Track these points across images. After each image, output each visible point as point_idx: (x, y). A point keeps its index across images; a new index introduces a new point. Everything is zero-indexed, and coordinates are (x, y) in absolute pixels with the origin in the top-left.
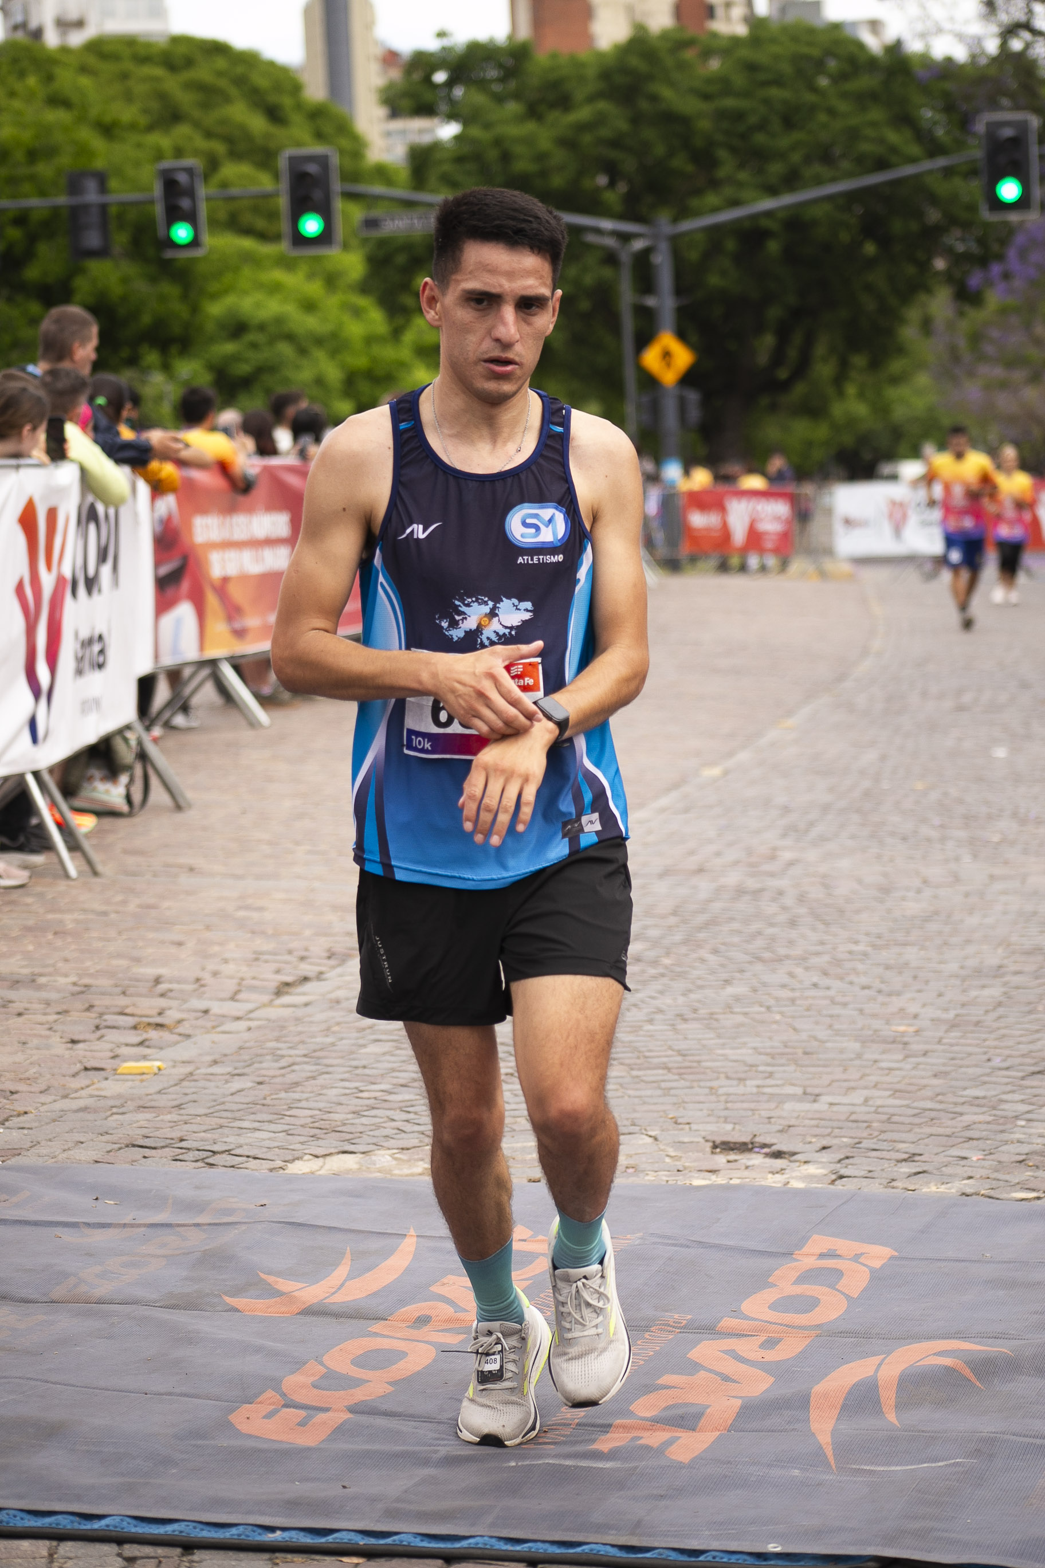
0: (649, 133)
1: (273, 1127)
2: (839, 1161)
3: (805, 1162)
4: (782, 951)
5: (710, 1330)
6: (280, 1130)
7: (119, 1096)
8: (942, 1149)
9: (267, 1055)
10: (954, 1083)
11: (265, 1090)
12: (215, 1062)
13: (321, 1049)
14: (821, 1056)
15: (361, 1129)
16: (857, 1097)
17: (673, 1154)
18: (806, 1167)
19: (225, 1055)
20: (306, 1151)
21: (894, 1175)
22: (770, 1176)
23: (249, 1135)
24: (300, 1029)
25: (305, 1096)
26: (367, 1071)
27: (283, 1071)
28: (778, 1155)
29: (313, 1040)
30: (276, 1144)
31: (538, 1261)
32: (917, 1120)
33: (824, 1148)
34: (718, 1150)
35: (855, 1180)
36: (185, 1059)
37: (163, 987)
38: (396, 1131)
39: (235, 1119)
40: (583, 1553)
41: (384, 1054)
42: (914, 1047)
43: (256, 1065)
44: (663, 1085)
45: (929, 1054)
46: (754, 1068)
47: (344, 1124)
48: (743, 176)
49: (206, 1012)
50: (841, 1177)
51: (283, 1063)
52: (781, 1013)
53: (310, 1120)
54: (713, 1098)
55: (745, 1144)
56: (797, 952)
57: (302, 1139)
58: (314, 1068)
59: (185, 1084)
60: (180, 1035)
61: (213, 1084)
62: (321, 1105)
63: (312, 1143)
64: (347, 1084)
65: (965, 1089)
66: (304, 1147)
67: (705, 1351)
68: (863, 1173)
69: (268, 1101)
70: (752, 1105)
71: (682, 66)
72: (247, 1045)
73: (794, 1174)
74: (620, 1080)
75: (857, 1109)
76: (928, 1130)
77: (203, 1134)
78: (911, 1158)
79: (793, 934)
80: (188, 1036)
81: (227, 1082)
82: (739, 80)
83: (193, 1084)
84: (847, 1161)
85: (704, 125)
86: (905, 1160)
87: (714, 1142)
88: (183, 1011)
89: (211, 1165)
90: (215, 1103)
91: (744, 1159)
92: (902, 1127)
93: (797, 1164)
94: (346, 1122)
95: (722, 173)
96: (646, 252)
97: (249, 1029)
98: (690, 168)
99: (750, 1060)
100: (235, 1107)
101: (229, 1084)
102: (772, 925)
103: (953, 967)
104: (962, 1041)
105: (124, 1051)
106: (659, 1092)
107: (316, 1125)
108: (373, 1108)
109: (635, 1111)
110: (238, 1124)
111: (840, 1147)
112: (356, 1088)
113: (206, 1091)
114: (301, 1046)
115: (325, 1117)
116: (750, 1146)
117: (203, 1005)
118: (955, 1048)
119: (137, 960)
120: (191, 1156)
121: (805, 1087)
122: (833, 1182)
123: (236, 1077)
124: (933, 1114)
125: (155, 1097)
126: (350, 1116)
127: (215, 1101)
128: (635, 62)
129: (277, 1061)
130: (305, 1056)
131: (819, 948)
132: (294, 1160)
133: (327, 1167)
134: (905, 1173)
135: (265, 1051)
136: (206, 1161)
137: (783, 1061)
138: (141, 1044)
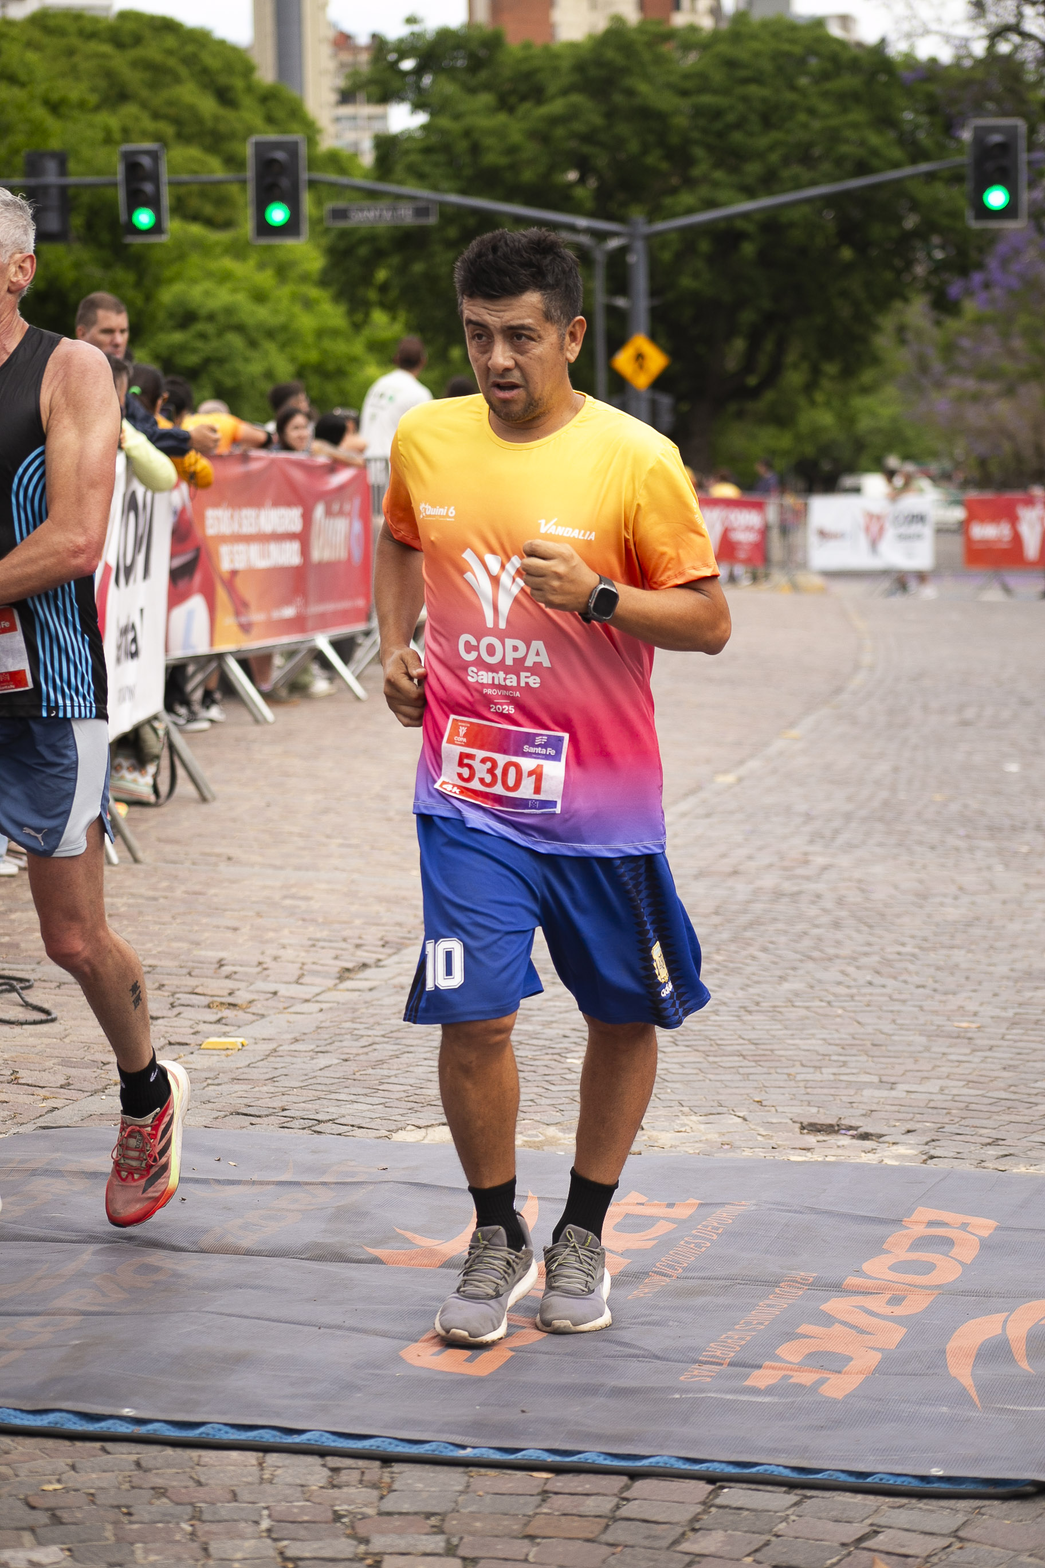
0: (623, 129)
1: (369, 1100)
2: (927, 1144)
3: (894, 1143)
4: (832, 951)
5: (837, 1288)
6: (378, 1103)
7: (210, 1069)
8: (1023, 1135)
9: (346, 1034)
10: (1023, 1076)
11: (352, 1066)
12: (297, 1040)
13: (398, 1031)
14: (889, 1048)
16: (933, 1086)
17: (764, 1133)
18: (895, 1147)
19: (305, 1034)
20: (408, 1122)
21: (983, 1157)
22: (863, 1154)
23: (348, 1106)
24: (371, 1011)
25: (393, 1073)
27: (365, 1050)
28: (865, 1136)
29: (388, 1022)
30: (378, 1115)
31: (659, 1224)
32: (994, 1109)
33: (909, 1131)
34: (805, 1131)
35: (946, 1160)
36: (264, 1037)
37: (227, 970)
39: (331, 1092)
40: (757, 1473)
42: (979, 1042)
43: (337, 1044)
44: (741, 1070)
45: (995, 1049)
46: (827, 1058)
48: (719, 175)
49: (275, 993)
50: (932, 1157)
51: (364, 1042)
52: (843, 1008)
53: (404, 1094)
54: (792, 1083)
55: (832, 1126)
56: (845, 952)
57: (401, 1111)
58: (396, 1047)
59: (271, 1059)
60: (254, 1014)
61: (299, 1060)
62: (412, 1081)
63: (412, 1115)
65: (1037, 1081)
66: (404, 1118)
67: (835, 1305)
68: (952, 1154)
69: (356, 1077)
70: (832, 1091)
71: (660, 60)
72: (323, 1025)
73: (886, 1154)
74: (698, 1065)
75: (933, 1097)
76: (1008, 1118)
77: (303, 1105)
78: (995, 1142)
79: (839, 935)
80: (263, 1016)
81: (312, 1059)
82: (718, 77)
83: (278, 1059)
84: (933, 1143)
85: (681, 121)
86: (989, 1144)
87: (801, 1123)
88: (252, 992)
89: (319, 1132)
90: (307, 1077)
91: (832, 1139)
92: (981, 1115)
93: (887, 1145)
95: (697, 172)
96: (623, 250)
97: (321, 1010)
98: (664, 166)
99: (823, 1049)
100: (328, 1081)
101: (315, 1061)
102: (817, 926)
103: (1003, 970)
104: (1025, 1038)
105: (203, 1027)
106: (739, 1077)
107: (411, 1099)
109: (718, 1093)
110: (333, 1096)
111: (924, 1131)
113: (294, 1066)
114: (377, 1027)
115: (418, 1092)
116: (836, 1128)
117: (272, 987)
118: (1019, 1044)
119: (197, 944)
120: (296, 1124)
121: (880, 1076)
122: (925, 1162)
123: (320, 1054)
124: (1009, 1103)
125: (246, 1070)
127: (306, 1075)
128: (610, 54)
129: (356, 1040)
130: (383, 1036)
131: (866, 949)
132: (398, 1130)
133: (429, 1137)
134: (992, 1155)
135: (343, 1031)
136: (313, 1128)
137: (854, 1052)
138: (219, 1021)
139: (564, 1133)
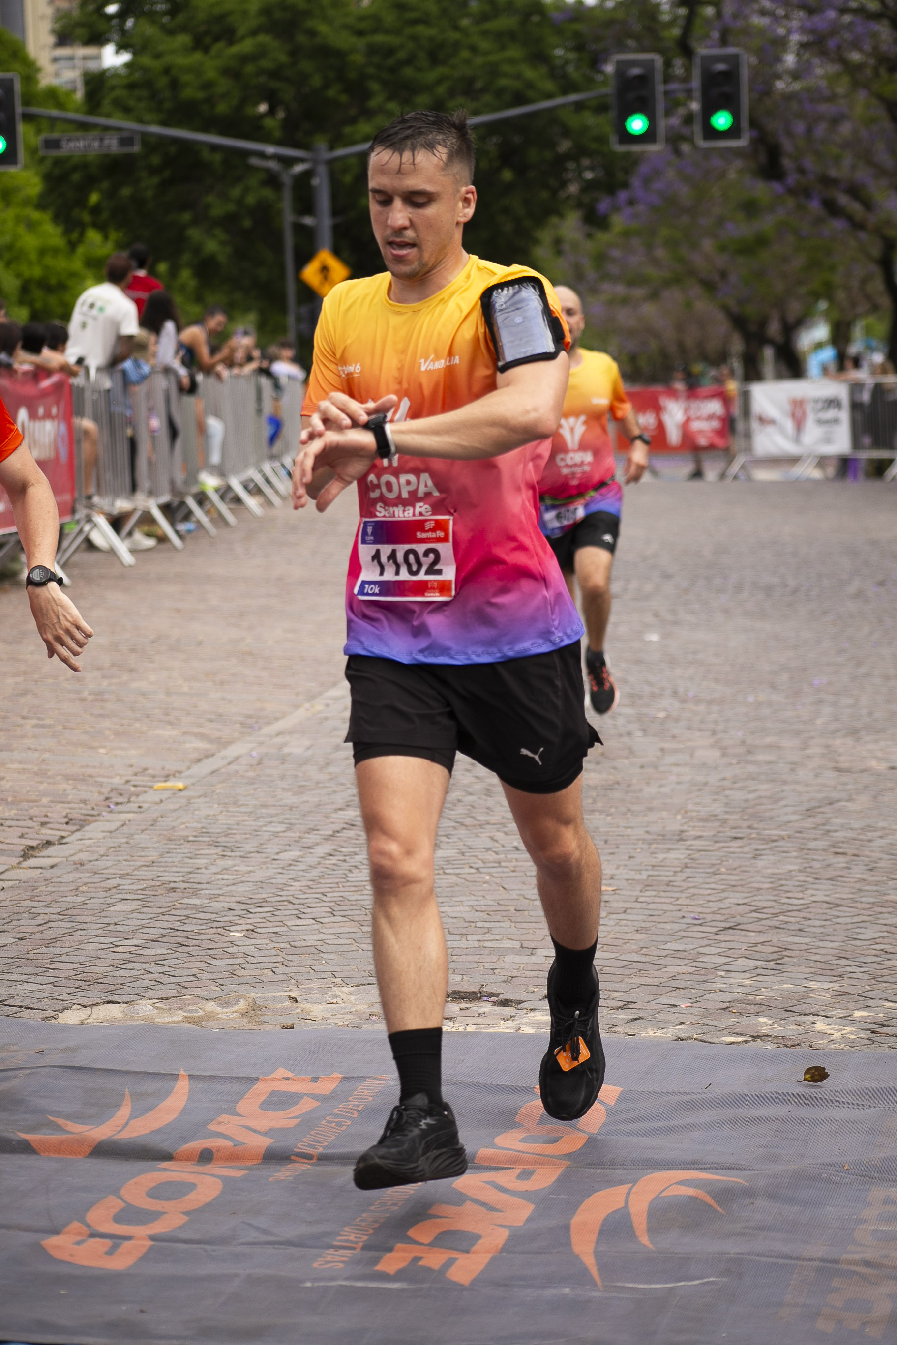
0: (306, 66)
1: (39, 979)
3: (531, 1010)
4: (482, 818)
6: (47, 982)
8: (652, 998)
9: (24, 912)
10: (654, 938)
11: (26, 945)
13: (73, 908)
14: (532, 913)
15: (121, 981)
18: (532, 1014)
20: (74, 1002)
21: (614, 1022)
22: (502, 1022)
23: (18, 987)
24: (50, 889)
25: (65, 950)
26: (118, 928)
27: (41, 928)
28: (506, 1003)
29: (64, 899)
30: (45, 995)
31: (303, 1101)
32: (626, 972)
34: (450, 999)
38: (154, 983)
41: (132, 912)
42: (615, 905)
43: (15, 923)
45: (629, 911)
46: (473, 924)
47: (106, 977)
48: (392, 106)
51: (40, 920)
52: (490, 874)
53: (73, 973)
55: (474, 993)
57: (69, 990)
58: (70, 925)
62: (81, 959)
63: (78, 994)
64: (102, 940)
65: (666, 943)
66: (72, 997)
69: (30, 956)
70: (476, 958)
72: (3, 904)
73: (523, 1021)
74: (353, 936)
76: (638, 981)
78: (626, 1005)
82: (389, 18)
85: (358, 58)
86: (621, 1008)
91: (475, 1007)
92: (614, 978)
93: (525, 1011)
94: (107, 974)
95: (373, 103)
96: (307, 175)
98: (344, 98)
99: (468, 917)
102: (471, 794)
103: (640, 832)
104: (657, 900)
107: (79, 977)
108: (130, 962)
110: (6, 977)
112: (111, 943)
114: (54, 905)
115: (86, 970)
116: (479, 995)
118: (651, 906)
121: (521, 941)
124: (640, 966)
126: (110, 969)
129: (33, 918)
130: (59, 914)
132: (64, 1010)
133: (94, 1016)
134: (623, 1019)
135: (21, 910)
137: (498, 918)
139: (223, 1008)
